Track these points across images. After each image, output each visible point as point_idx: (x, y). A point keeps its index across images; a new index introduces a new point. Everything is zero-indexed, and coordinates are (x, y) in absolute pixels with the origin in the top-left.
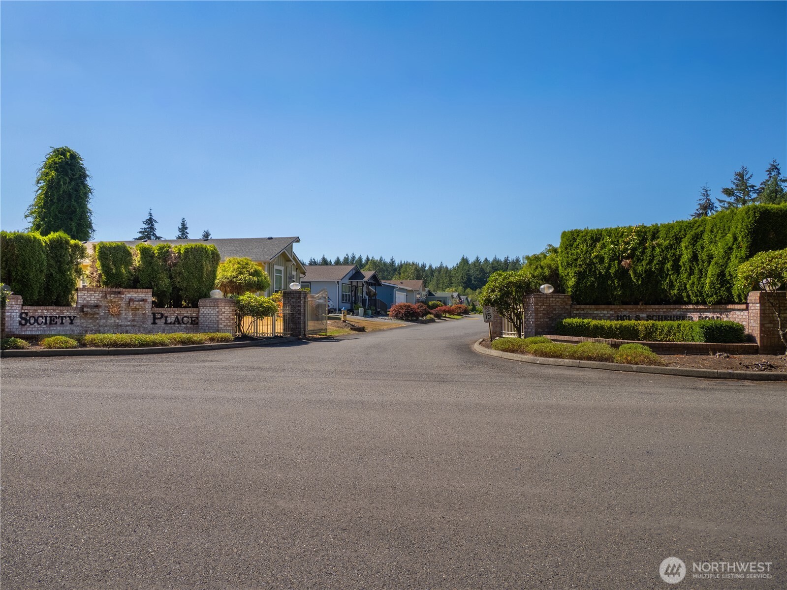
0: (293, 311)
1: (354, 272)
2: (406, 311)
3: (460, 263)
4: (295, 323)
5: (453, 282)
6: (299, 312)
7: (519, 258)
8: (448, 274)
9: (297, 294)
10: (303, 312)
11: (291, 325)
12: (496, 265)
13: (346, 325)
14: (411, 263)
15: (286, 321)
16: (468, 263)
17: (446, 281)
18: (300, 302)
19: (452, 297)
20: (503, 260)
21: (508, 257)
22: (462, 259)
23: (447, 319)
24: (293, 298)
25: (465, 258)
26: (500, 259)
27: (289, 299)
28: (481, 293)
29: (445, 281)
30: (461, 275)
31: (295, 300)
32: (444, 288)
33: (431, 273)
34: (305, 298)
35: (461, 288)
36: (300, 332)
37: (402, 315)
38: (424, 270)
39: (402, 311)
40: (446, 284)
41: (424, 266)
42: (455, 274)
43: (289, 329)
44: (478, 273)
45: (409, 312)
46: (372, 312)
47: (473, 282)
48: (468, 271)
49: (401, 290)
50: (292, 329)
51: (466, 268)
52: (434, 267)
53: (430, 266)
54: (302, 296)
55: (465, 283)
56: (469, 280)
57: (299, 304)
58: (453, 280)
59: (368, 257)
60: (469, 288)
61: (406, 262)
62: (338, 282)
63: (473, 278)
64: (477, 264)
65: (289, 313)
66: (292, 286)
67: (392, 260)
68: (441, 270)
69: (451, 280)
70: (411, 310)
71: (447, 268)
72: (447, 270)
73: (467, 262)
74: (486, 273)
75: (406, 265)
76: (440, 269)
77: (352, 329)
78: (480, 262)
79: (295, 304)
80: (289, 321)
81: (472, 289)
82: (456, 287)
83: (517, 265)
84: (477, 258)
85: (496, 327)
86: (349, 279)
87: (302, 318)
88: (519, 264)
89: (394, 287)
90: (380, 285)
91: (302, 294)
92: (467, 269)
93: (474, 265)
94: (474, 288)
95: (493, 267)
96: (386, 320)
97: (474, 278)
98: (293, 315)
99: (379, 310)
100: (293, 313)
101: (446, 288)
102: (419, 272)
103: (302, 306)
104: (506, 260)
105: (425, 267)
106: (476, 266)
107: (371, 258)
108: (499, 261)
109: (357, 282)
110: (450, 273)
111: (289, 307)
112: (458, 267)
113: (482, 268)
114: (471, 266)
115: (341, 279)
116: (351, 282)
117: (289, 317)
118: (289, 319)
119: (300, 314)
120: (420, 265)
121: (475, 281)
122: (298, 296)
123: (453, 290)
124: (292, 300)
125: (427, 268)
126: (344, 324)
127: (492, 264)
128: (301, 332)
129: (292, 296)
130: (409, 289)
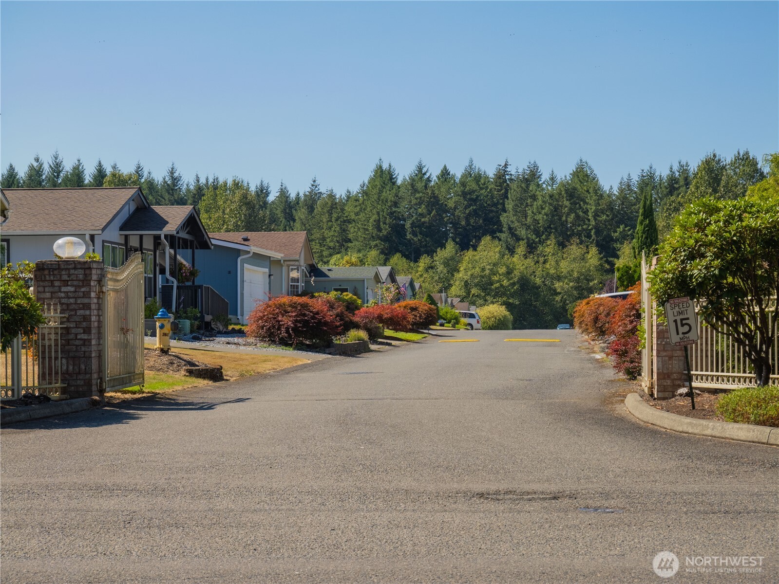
0: (68, 320)
1: (133, 207)
2: (296, 321)
3: (372, 181)
4: (74, 358)
5: (350, 236)
6: (84, 324)
7: (536, 167)
8: (335, 215)
9: (80, 271)
10: (96, 324)
11: (61, 364)
12: (474, 186)
13: (172, 363)
14: (230, 182)
15: (50, 352)
16: (394, 183)
17: (331, 234)
18: (87, 295)
19: (377, 278)
20: (491, 173)
21: (506, 165)
22: (376, 172)
23: (394, 342)
24: (66, 283)
25: (385, 166)
26: (483, 169)
27: (53, 286)
28: (432, 268)
29: (328, 234)
30: (375, 217)
31: (72, 289)
32: (325, 253)
33: (284, 211)
34: (100, 281)
35: (374, 253)
36: (89, 383)
37: (287, 331)
38: (265, 203)
39: (287, 321)
40: (332, 244)
41: (263, 192)
42: (357, 214)
43: (57, 373)
44: (422, 209)
45: (306, 323)
46: (192, 325)
47: (409, 236)
48: (396, 204)
49: (258, 259)
50: (66, 377)
51: (388, 195)
52: (293, 195)
53: (283, 193)
54: (94, 277)
55: (385, 239)
56: (398, 230)
57: (86, 301)
58: (352, 231)
59: (100, 164)
60: (398, 255)
61: (211, 180)
62: (92, 237)
63: (408, 225)
64: (420, 185)
65: (56, 328)
66: (60, 246)
67: (172, 172)
68: (314, 201)
69: (344, 231)
70: (313, 318)
71: (331, 196)
72: (333, 205)
73: (391, 178)
74: (447, 211)
75: (215, 188)
76: (312, 200)
77: (191, 373)
78: (429, 180)
79: (72, 301)
80: (56, 352)
81: (407, 257)
82: (359, 251)
83: (532, 187)
84: (420, 168)
85: (671, 358)
86: (121, 229)
87: (93, 342)
88: (538, 185)
89: (239, 251)
90: (204, 245)
91: (94, 272)
92: (391, 198)
93: (412, 186)
94: (413, 255)
95: (464, 194)
96: (242, 348)
97: (413, 224)
98: (68, 333)
99: (208, 318)
100: (67, 329)
101: (331, 255)
102: (253, 208)
103: (93, 307)
104: (501, 175)
105: (267, 194)
106: (415, 191)
107: (109, 170)
108: (480, 175)
109: (141, 236)
110: (343, 210)
111: (55, 310)
112: (365, 193)
113: (435, 197)
114: (402, 190)
115: (103, 230)
116: (126, 237)
117: (56, 340)
118: (56, 345)
119: (87, 331)
120: (253, 189)
121: (414, 234)
122: (81, 277)
123: (354, 260)
124: (64, 289)
125: (271, 198)
126: (165, 359)
127: (463, 184)
128: (94, 382)
129: (65, 277)
130: (278, 256)
